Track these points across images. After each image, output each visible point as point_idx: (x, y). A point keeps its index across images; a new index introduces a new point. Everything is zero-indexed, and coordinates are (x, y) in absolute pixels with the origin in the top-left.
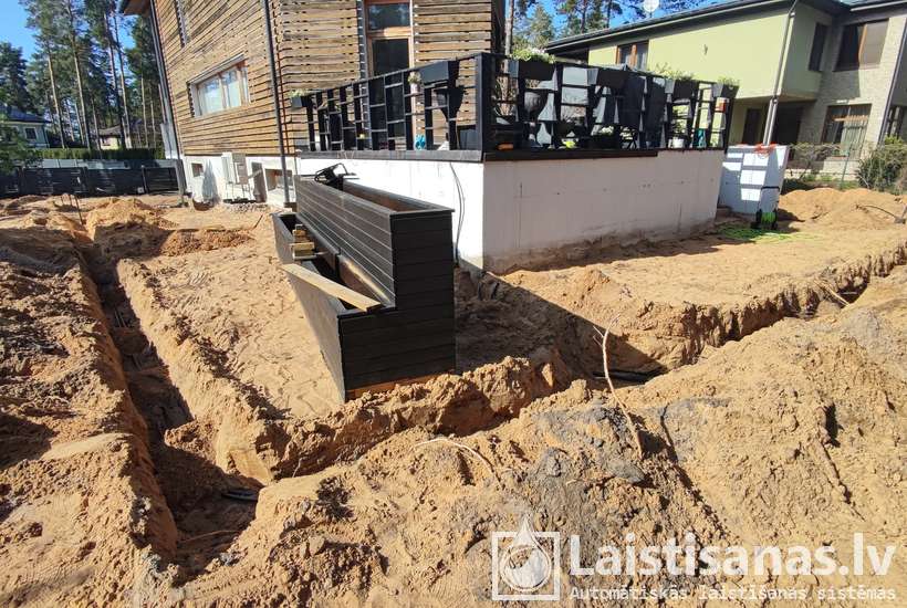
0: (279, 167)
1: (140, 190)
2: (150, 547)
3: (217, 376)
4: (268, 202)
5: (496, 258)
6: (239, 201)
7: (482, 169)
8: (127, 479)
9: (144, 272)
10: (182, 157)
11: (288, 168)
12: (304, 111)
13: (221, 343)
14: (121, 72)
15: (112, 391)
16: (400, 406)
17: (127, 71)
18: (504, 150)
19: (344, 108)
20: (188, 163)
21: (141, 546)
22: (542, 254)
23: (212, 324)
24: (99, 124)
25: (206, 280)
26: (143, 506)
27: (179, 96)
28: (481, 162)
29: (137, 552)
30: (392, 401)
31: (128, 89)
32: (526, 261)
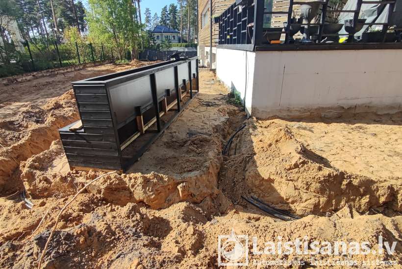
4: (212, 68)
5: (261, 110)
6: (201, 67)
7: (255, 56)
18: (273, 44)
22: (300, 111)
28: (254, 51)
32: (285, 114)
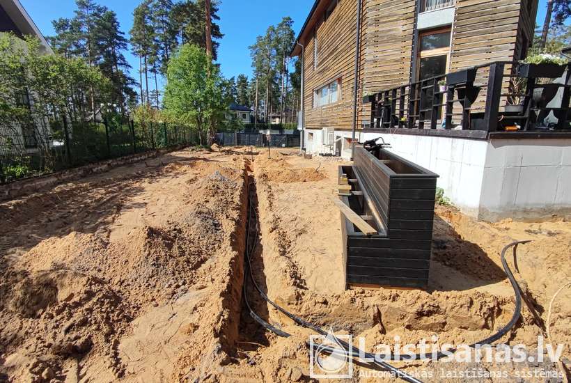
0: (351, 137)
1: (283, 145)
2: (218, 338)
3: (281, 255)
4: (342, 156)
5: (490, 210)
6: (326, 155)
8: (222, 298)
9: (269, 190)
10: (304, 129)
11: (356, 137)
12: (370, 104)
13: (291, 235)
14: (286, 84)
15: (233, 250)
16: (380, 303)
17: (289, 84)
19: (394, 101)
20: (307, 132)
21: (216, 336)
23: (290, 225)
24: (273, 111)
25: (296, 198)
26: (224, 316)
27: (308, 97)
28: (486, 139)
29: (213, 338)
30: (376, 297)
31: (288, 93)
